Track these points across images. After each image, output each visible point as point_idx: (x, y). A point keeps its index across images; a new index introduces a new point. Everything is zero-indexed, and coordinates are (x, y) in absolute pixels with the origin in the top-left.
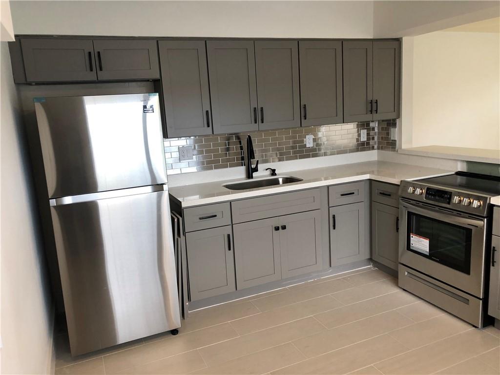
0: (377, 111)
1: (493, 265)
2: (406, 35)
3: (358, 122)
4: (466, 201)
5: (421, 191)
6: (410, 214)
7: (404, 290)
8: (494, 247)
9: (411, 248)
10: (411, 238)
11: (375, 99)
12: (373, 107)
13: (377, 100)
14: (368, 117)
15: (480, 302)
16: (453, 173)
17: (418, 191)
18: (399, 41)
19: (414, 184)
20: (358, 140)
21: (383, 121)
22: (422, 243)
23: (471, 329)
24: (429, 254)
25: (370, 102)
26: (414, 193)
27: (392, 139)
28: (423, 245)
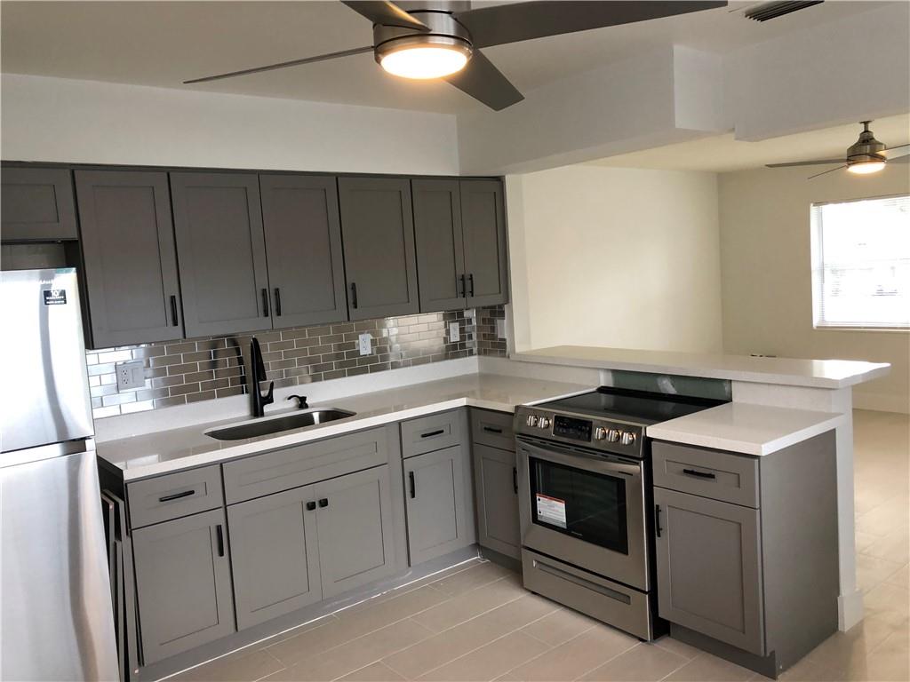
0: (472, 292)
1: (659, 536)
2: (509, 173)
3: (445, 311)
4: (613, 434)
5: (547, 422)
6: (533, 461)
7: (534, 593)
8: (658, 506)
9: (539, 519)
10: (538, 502)
11: (468, 273)
12: (465, 286)
13: (471, 276)
14: (459, 303)
15: (645, 598)
16: (594, 389)
17: (543, 422)
18: (499, 180)
19: (536, 411)
20: (446, 340)
21: (483, 308)
22: (556, 508)
23: (636, 645)
24: (567, 526)
25: (461, 278)
26: (536, 425)
27: (499, 336)
28: (557, 511)
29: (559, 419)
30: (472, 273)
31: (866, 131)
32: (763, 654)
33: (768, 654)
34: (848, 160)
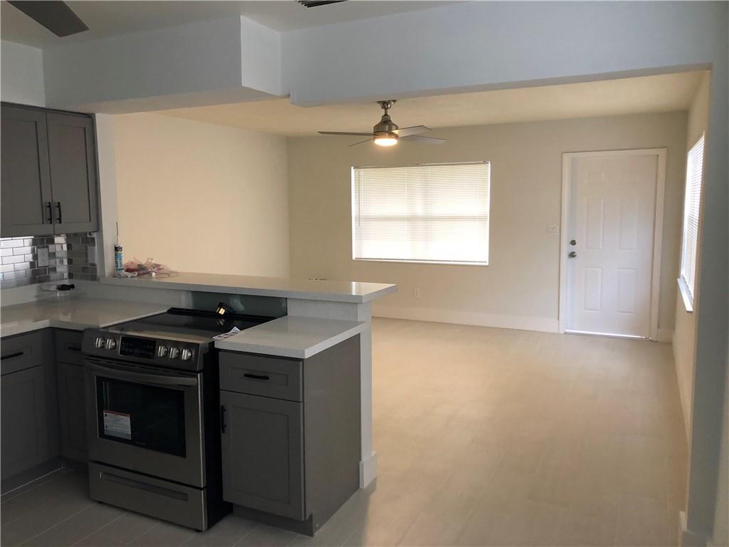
0: (60, 219)
1: (223, 432)
2: (101, 111)
3: (35, 236)
4: (174, 352)
5: (114, 344)
6: (100, 380)
7: (100, 502)
8: (223, 407)
9: (106, 433)
10: (105, 418)
11: (56, 200)
12: (52, 213)
13: (59, 203)
14: (47, 229)
15: (201, 493)
16: (165, 311)
17: (110, 343)
18: (90, 117)
19: (105, 333)
20: (32, 264)
21: (76, 235)
22: (121, 422)
23: (192, 536)
24: (132, 437)
25: (48, 205)
26: (103, 347)
27: (90, 261)
28: (122, 424)
29: (126, 340)
30: (60, 201)
31: (386, 115)
32: (303, 519)
33: (307, 518)
34: (374, 135)
